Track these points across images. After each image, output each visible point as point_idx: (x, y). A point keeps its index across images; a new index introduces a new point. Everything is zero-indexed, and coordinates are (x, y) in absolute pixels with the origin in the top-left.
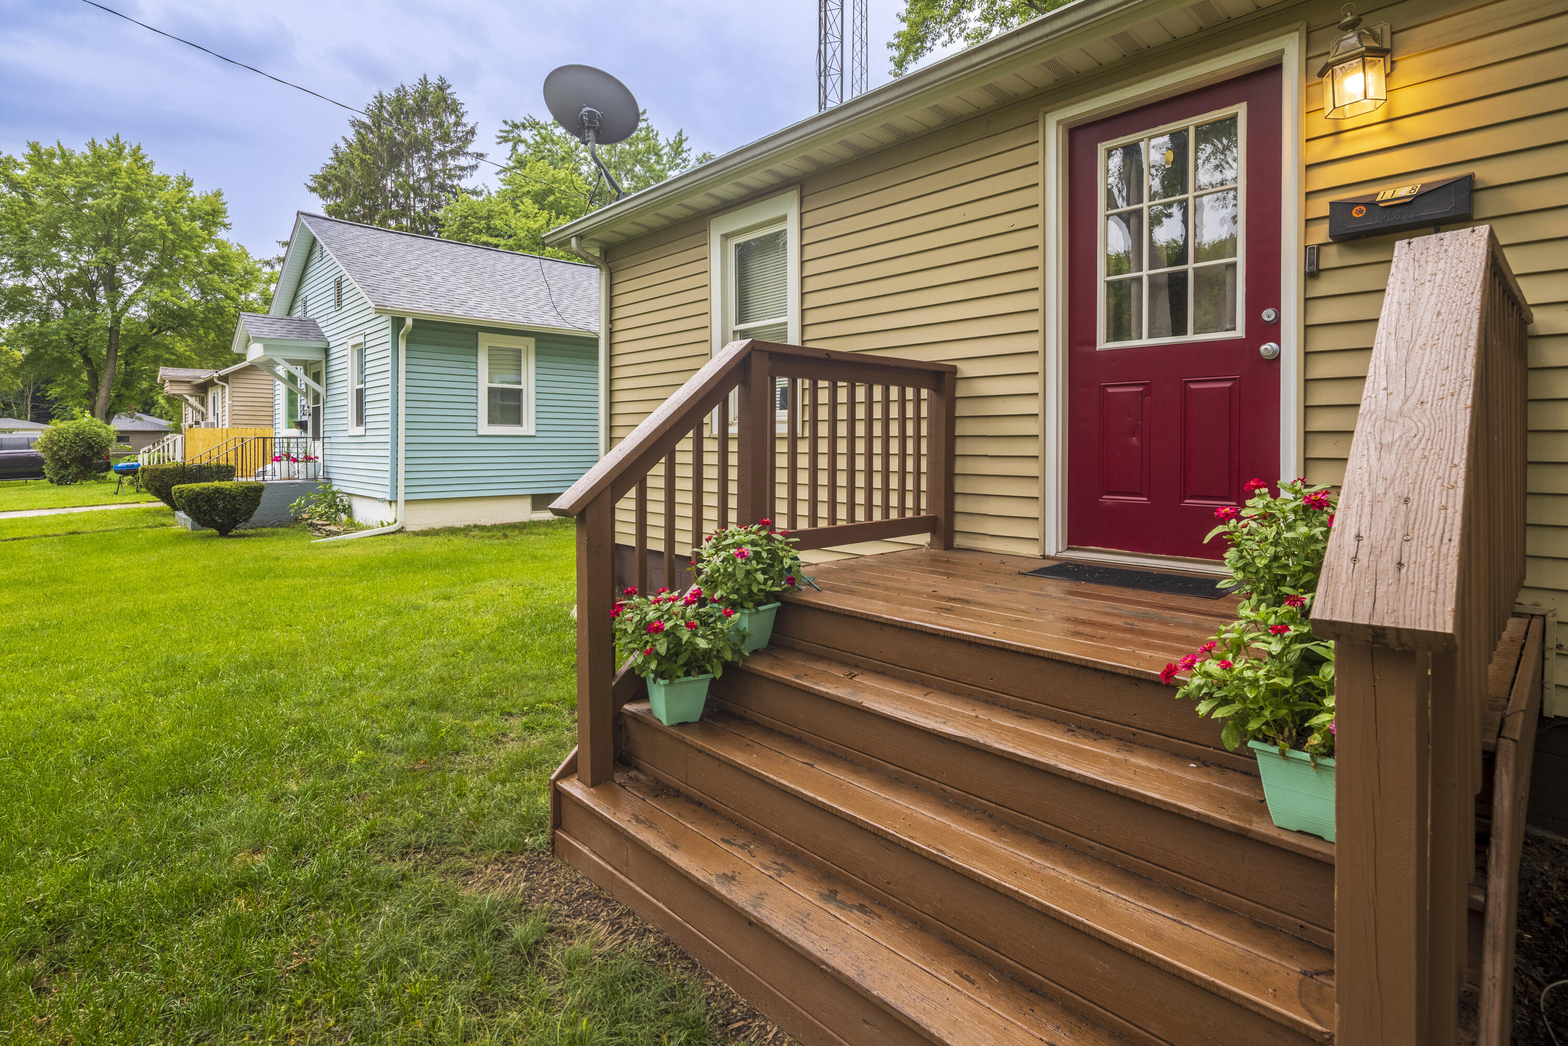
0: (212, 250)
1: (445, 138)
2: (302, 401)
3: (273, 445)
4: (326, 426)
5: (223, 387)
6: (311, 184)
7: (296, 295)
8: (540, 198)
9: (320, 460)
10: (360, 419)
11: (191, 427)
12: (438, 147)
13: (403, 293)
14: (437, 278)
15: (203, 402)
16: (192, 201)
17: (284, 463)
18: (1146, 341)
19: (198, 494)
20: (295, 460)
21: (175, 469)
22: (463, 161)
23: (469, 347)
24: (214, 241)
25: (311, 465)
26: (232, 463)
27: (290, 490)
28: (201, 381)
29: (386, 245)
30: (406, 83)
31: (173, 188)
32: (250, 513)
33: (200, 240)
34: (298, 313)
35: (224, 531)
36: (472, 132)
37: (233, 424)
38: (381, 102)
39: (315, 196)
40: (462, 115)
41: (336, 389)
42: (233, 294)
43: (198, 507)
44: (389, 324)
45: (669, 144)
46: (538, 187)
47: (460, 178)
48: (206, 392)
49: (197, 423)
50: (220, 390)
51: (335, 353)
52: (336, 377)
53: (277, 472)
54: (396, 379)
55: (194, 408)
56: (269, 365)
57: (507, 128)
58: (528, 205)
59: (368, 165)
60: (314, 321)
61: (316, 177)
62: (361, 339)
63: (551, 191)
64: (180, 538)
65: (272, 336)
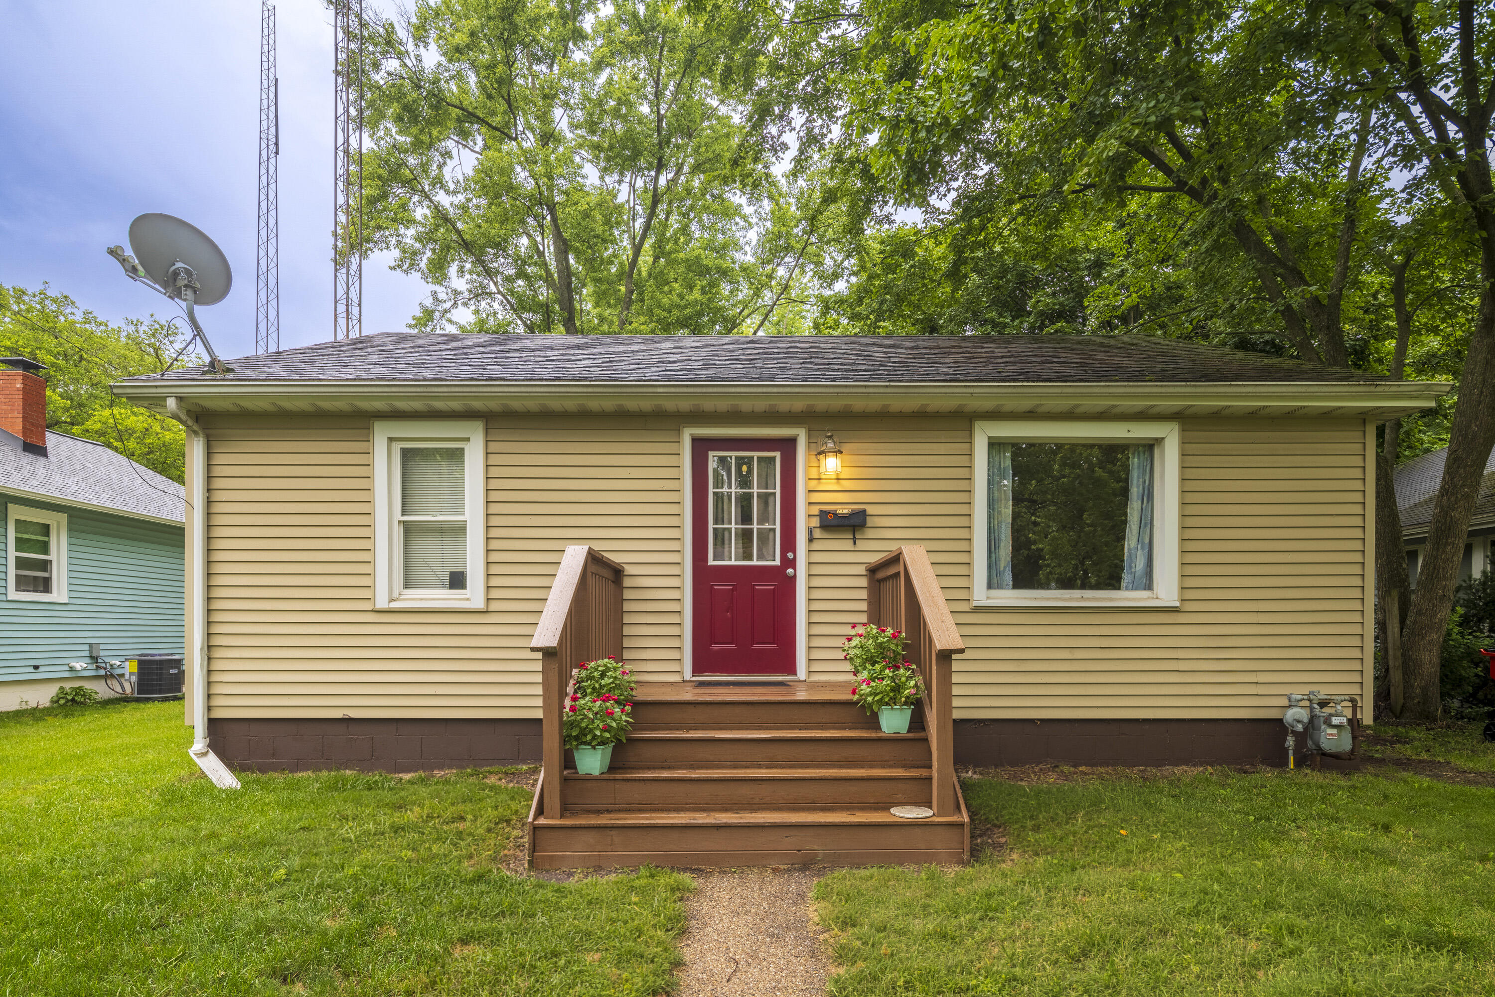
18: (733, 562)
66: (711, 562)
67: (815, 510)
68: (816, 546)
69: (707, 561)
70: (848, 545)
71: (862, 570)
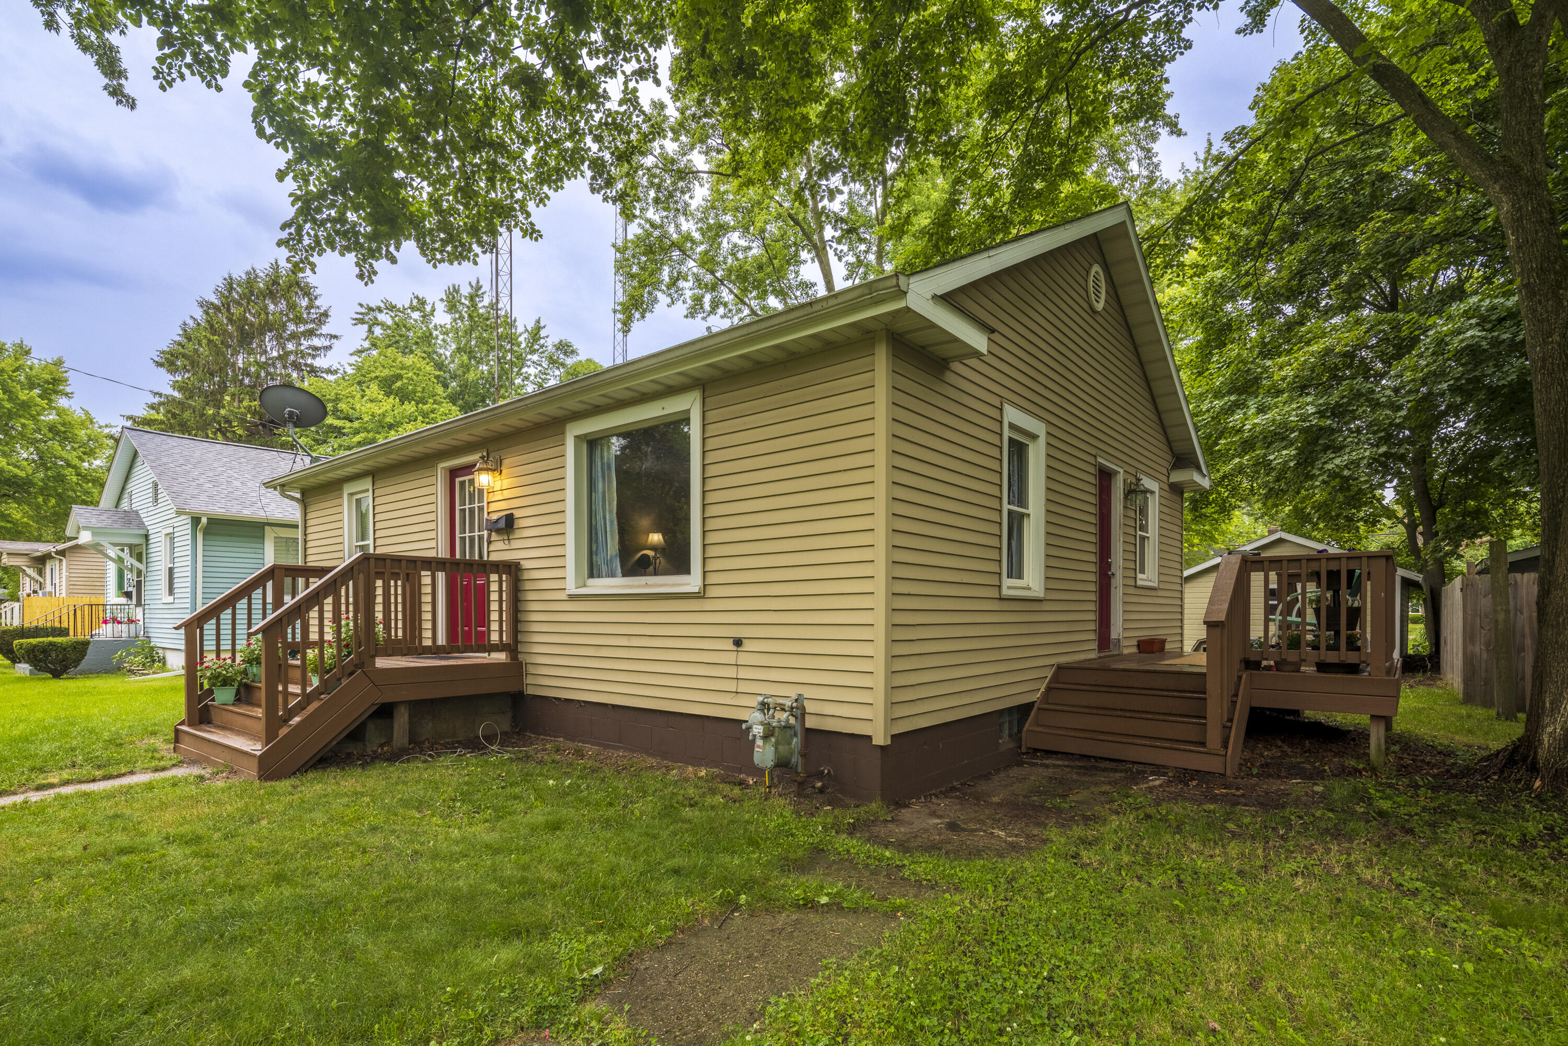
0: (52, 417)
1: (298, 320)
2: (128, 575)
3: (105, 611)
4: (147, 596)
5: (61, 561)
6: (157, 359)
7: (123, 489)
8: (387, 385)
9: (141, 623)
10: (171, 591)
11: (29, 595)
12: (291, 327)
13: (203, 497)
14: (237, 483)
15: (41, 573)
16: (31, 369)
17: (110, 626)
19: (35, 646)
20: (119, 622)
21: (15, 630)
22: (316, 342)
23: (257, 537)
24: (55, 408)
25: (132, 626)
26: (65, 625)
27: (116, 644)
28: (39, 554)
29: (198, 454)
30: (257, 266)
31: (9, 356)
32: (77, 662)
33: (39, 408)
34: (125, 505)
35: (57, 675)
36: (326, 314)
37: (70, 593)
38: (231, 284)
39: (162, 371)
40: (316, 298)
41: (154, 567)
42: (76, 462)
43: (35, 656)
44: (189, 521)
45: (527, 330)
46: (386, 372)
47: (314, 357)
48: (44, 564)
49: (35, 592)
50: (57, 563)
51: (153, 539)
52: (154, 557)
53: (106, 632)
54: (195, 561)
55: (32, 578)
56: (96, 548)
57: (363, 310)
58: (374, 390)
59: (216, 346)
60: (137, 512)
61: (163, 352)
62: (171, 530)
63: (399, 377)
64: (20, 680)
65: (99, 525)
68: (492, 547)
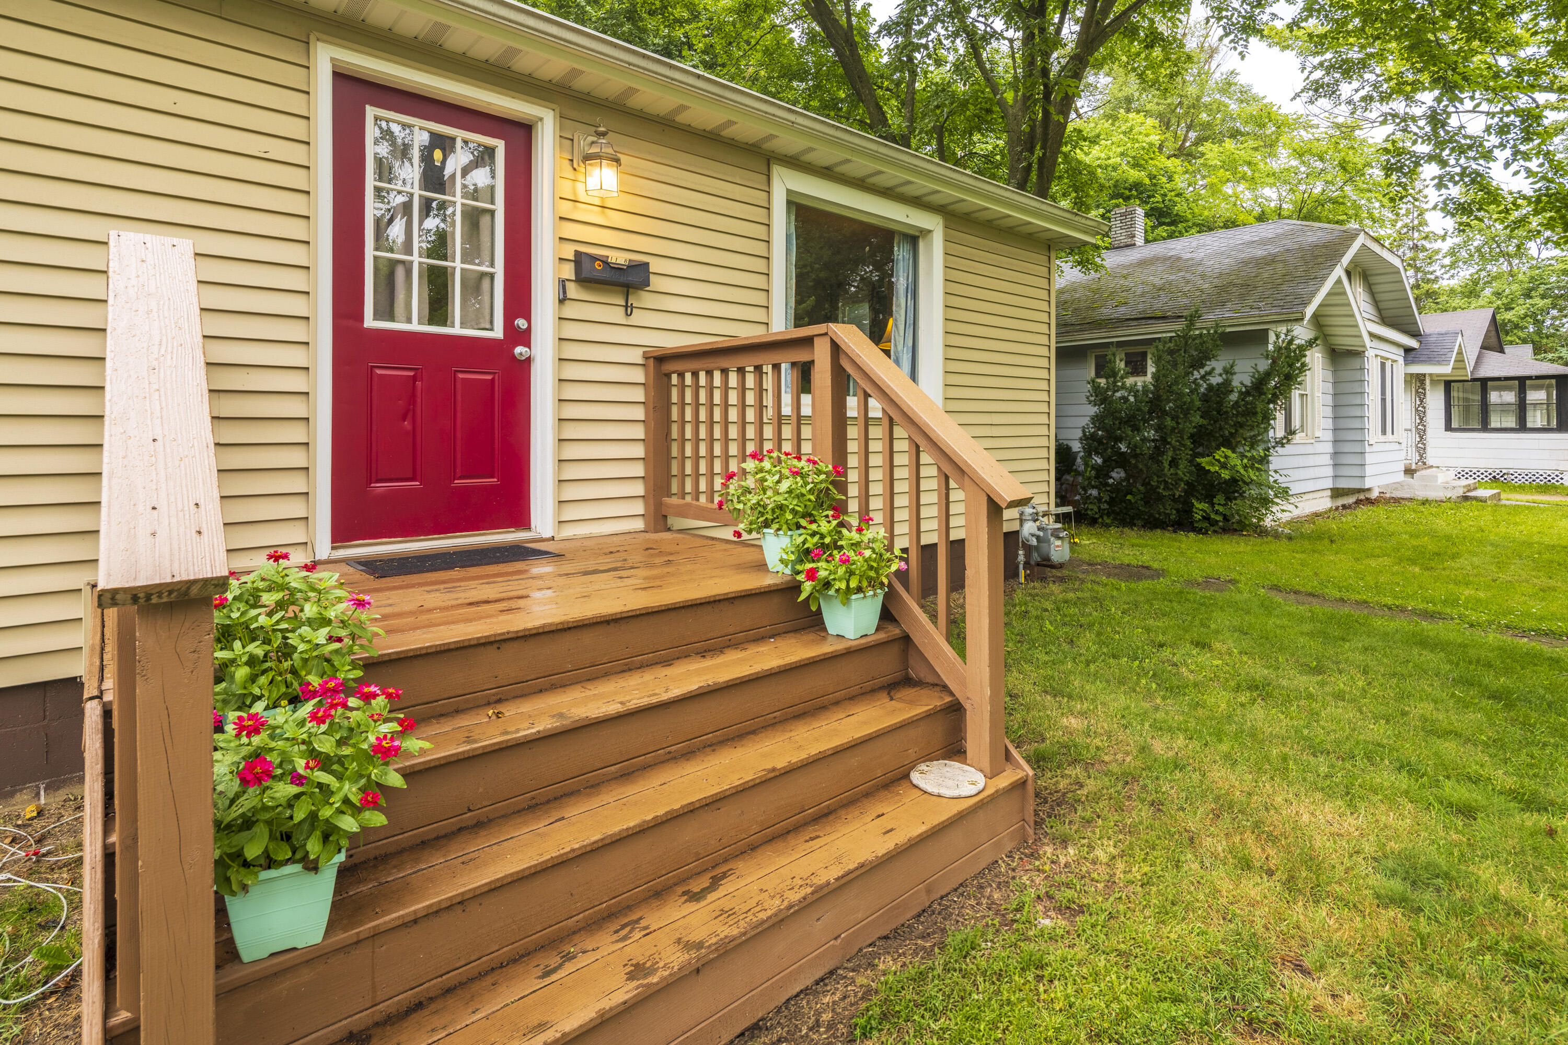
18: (415, 326)
66: (370, 322)
67: (569, 251)
68: (570, 310)
69: (361, 318)
70: (617, 314)
71: (636, 356)
